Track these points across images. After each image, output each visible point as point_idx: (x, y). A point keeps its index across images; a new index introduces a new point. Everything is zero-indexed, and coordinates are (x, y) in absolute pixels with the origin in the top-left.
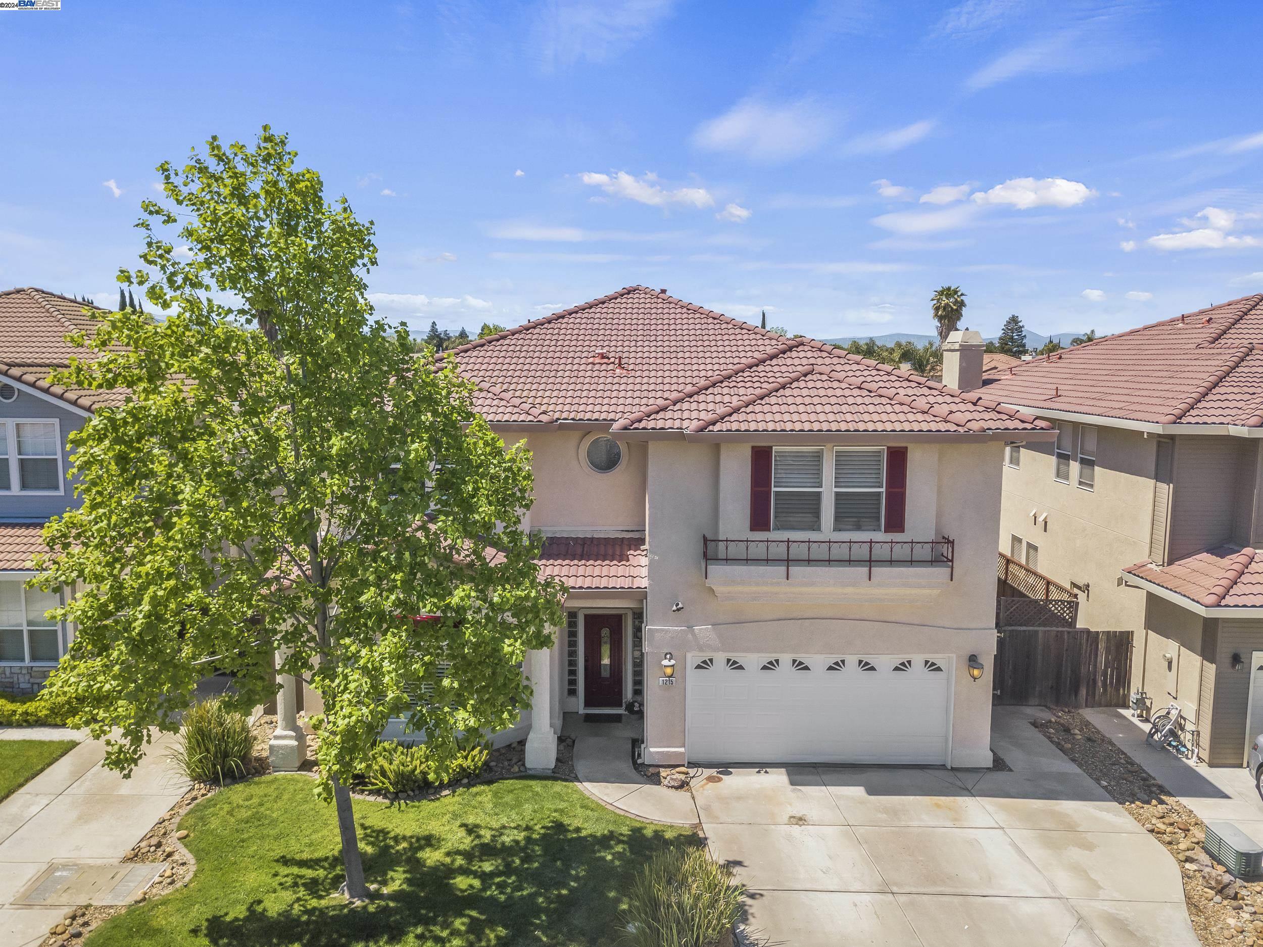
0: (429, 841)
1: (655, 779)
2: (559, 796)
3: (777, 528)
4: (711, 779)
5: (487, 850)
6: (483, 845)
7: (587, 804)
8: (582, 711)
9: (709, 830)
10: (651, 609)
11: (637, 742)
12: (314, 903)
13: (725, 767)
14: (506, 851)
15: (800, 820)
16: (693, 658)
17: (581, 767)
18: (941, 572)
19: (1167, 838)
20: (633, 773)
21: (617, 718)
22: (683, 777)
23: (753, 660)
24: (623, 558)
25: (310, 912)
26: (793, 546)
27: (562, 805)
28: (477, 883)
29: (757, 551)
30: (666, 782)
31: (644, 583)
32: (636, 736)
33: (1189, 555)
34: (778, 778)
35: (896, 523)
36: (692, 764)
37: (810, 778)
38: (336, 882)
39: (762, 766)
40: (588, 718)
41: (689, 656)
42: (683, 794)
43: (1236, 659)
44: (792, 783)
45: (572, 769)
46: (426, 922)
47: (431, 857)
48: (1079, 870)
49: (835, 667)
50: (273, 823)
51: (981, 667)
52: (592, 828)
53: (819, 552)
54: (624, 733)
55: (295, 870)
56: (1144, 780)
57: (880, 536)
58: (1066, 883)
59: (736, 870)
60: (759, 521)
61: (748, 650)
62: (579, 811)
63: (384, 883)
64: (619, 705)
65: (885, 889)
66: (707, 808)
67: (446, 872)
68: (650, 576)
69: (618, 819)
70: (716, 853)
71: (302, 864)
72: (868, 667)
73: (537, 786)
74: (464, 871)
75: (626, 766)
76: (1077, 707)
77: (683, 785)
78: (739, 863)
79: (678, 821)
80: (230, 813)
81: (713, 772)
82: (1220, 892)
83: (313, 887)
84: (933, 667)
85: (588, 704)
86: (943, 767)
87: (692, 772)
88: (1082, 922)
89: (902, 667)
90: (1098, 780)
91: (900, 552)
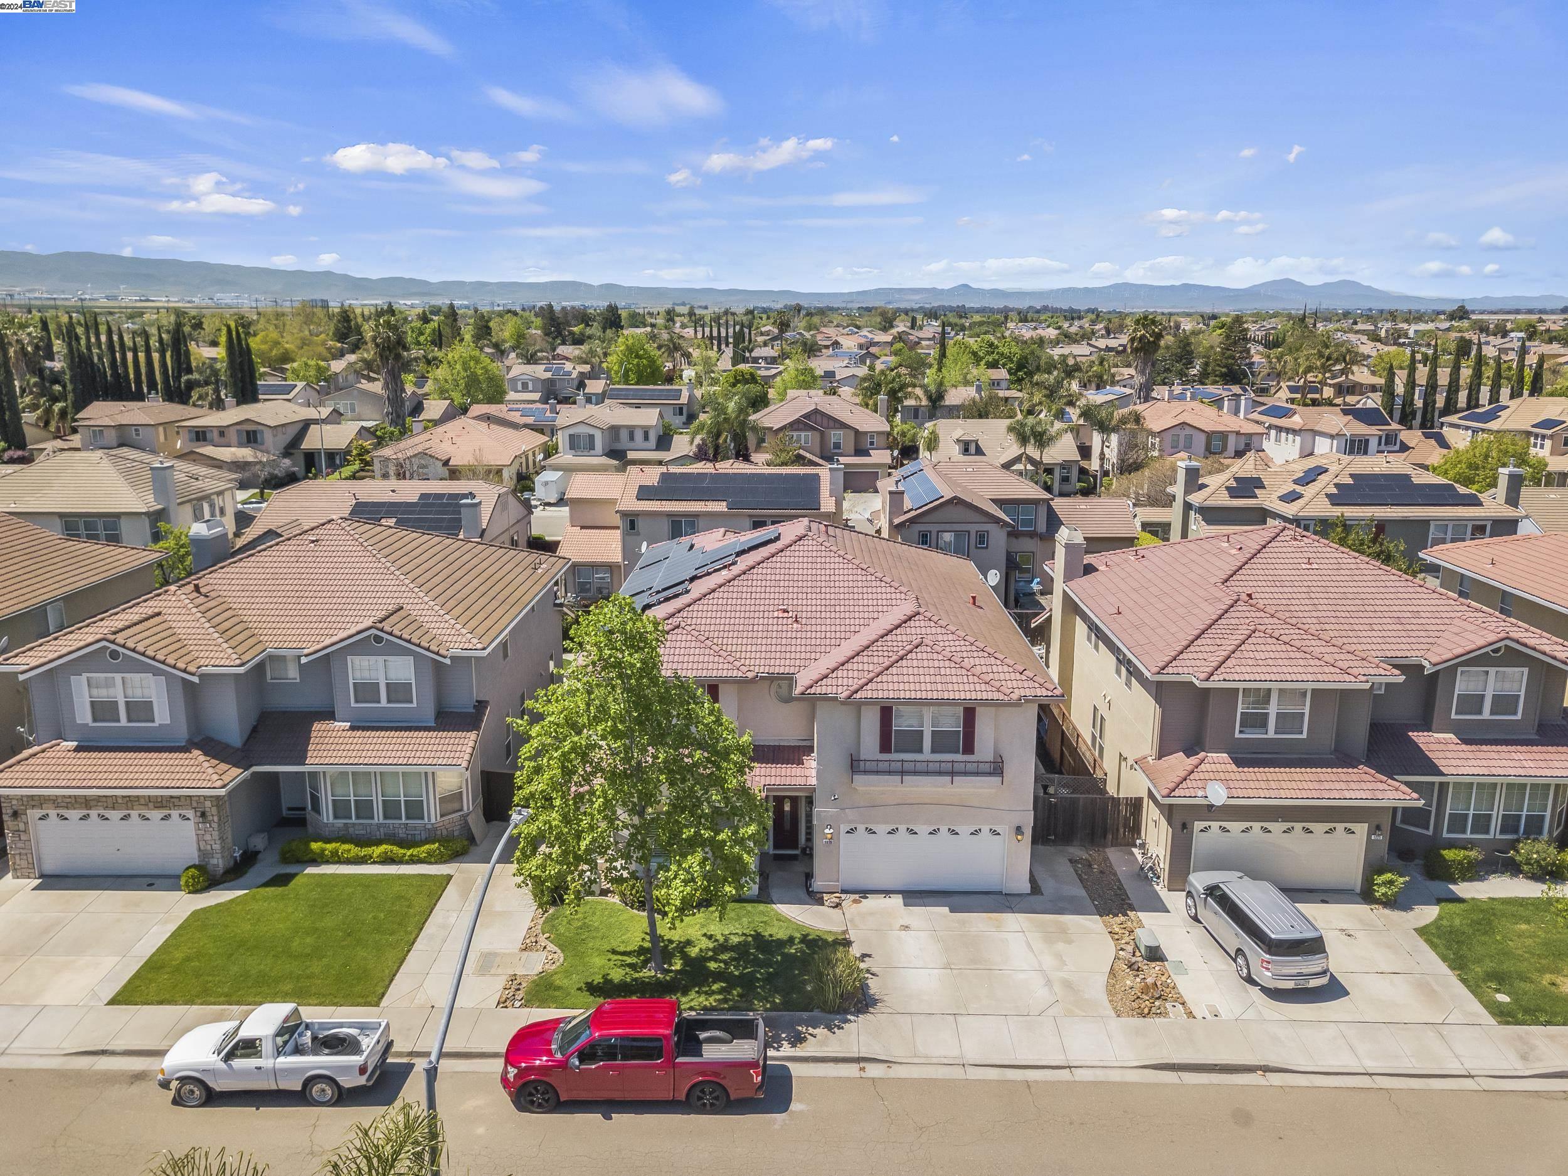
0: (689, 943)
1: (820, 902)
2: (763, 913)
3: (897, 751)
4: (855, 901)
5: (723, 947)
6: (721, 945)
7: (780, 918)
8: (772, 852)
9: (852, 935)
10: (818, 798)
11: (809, 876)
12: (637, 975)
13: (864, 893)
14: (733, 948)
15: (906, 928)
16: (844, 828)
17: (775, 894)
18: (996, 780)
19: (1116, 937)
20: (807, 898)
21: (794, 858)
22: (837, 900)
23: (882, 829)
24: (800, 762)
25: (636, 980)
26: (905, 764)
27: (765, 919)
28: (722, 965)
29: (883, 766)
30: (826, 903)
31: (814, 781)
32: (807, 871)
33: (1171, 754)
34: (898, 900)
35: (969, 748)
36: (844, 891)
37: (917, 901)
38: (645, 963)
39: (887, 892)
40: (777, 857)
41: (842, 826)
42: (836, 910)
43: (1184, 826)
44: (905, 905)
45: (769, 895)
46: (700, 985)
47: (693, 952)
48: (1059, 956)
49: (934, 832)
50: (597, 929)
51: (1022, 834)
52: (781, 934)
53: (920, 767)
54: (799, 868)
55: (620, 957)
56: (1123, 900)
57: (959, 757)
58: (1048, 961)
59: (866, 959)
60: (885, 747)
61: (878, 823)
62: (775, 922)
63: (671, 965)
64: (796, 847)
65: (947, 966)
66: (852, 921)
67: (702, 960)
68: (818, 777)
69: (798, 927)
70: (855, 951)
71: (624, 953)
72: (954, 832)
73: (749, 907)
74: (714, 959)
75: (802, 894)
76: (1105, 846)
77: (838, 905)
78: (869, 956)
79: (835, 929)
80: (569, 923)
81: (857, 896)
82: (1130, 967)
83: (632, 966)
84: (995, 833)
85: (776, 847)
86: (1000, 893)
87: (843, 896)
88: (1049, 983)
89: (975, 833)
90: (1093, 901)
91: (971, 767)
